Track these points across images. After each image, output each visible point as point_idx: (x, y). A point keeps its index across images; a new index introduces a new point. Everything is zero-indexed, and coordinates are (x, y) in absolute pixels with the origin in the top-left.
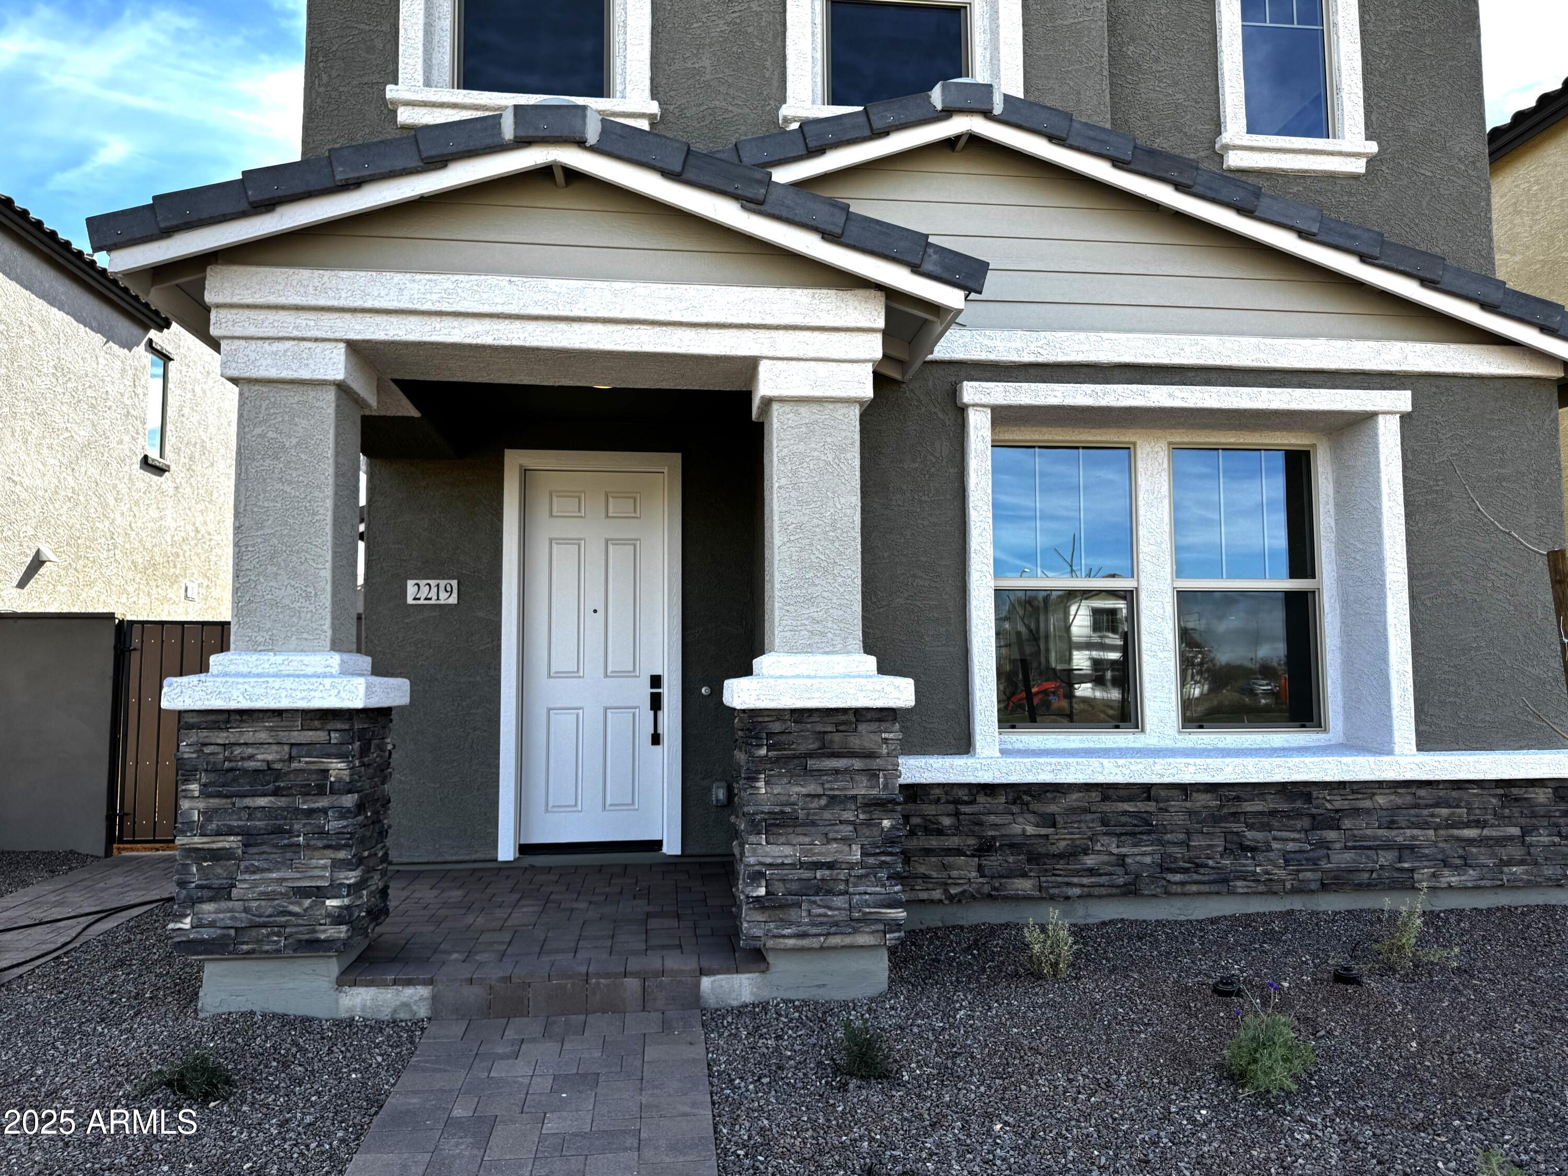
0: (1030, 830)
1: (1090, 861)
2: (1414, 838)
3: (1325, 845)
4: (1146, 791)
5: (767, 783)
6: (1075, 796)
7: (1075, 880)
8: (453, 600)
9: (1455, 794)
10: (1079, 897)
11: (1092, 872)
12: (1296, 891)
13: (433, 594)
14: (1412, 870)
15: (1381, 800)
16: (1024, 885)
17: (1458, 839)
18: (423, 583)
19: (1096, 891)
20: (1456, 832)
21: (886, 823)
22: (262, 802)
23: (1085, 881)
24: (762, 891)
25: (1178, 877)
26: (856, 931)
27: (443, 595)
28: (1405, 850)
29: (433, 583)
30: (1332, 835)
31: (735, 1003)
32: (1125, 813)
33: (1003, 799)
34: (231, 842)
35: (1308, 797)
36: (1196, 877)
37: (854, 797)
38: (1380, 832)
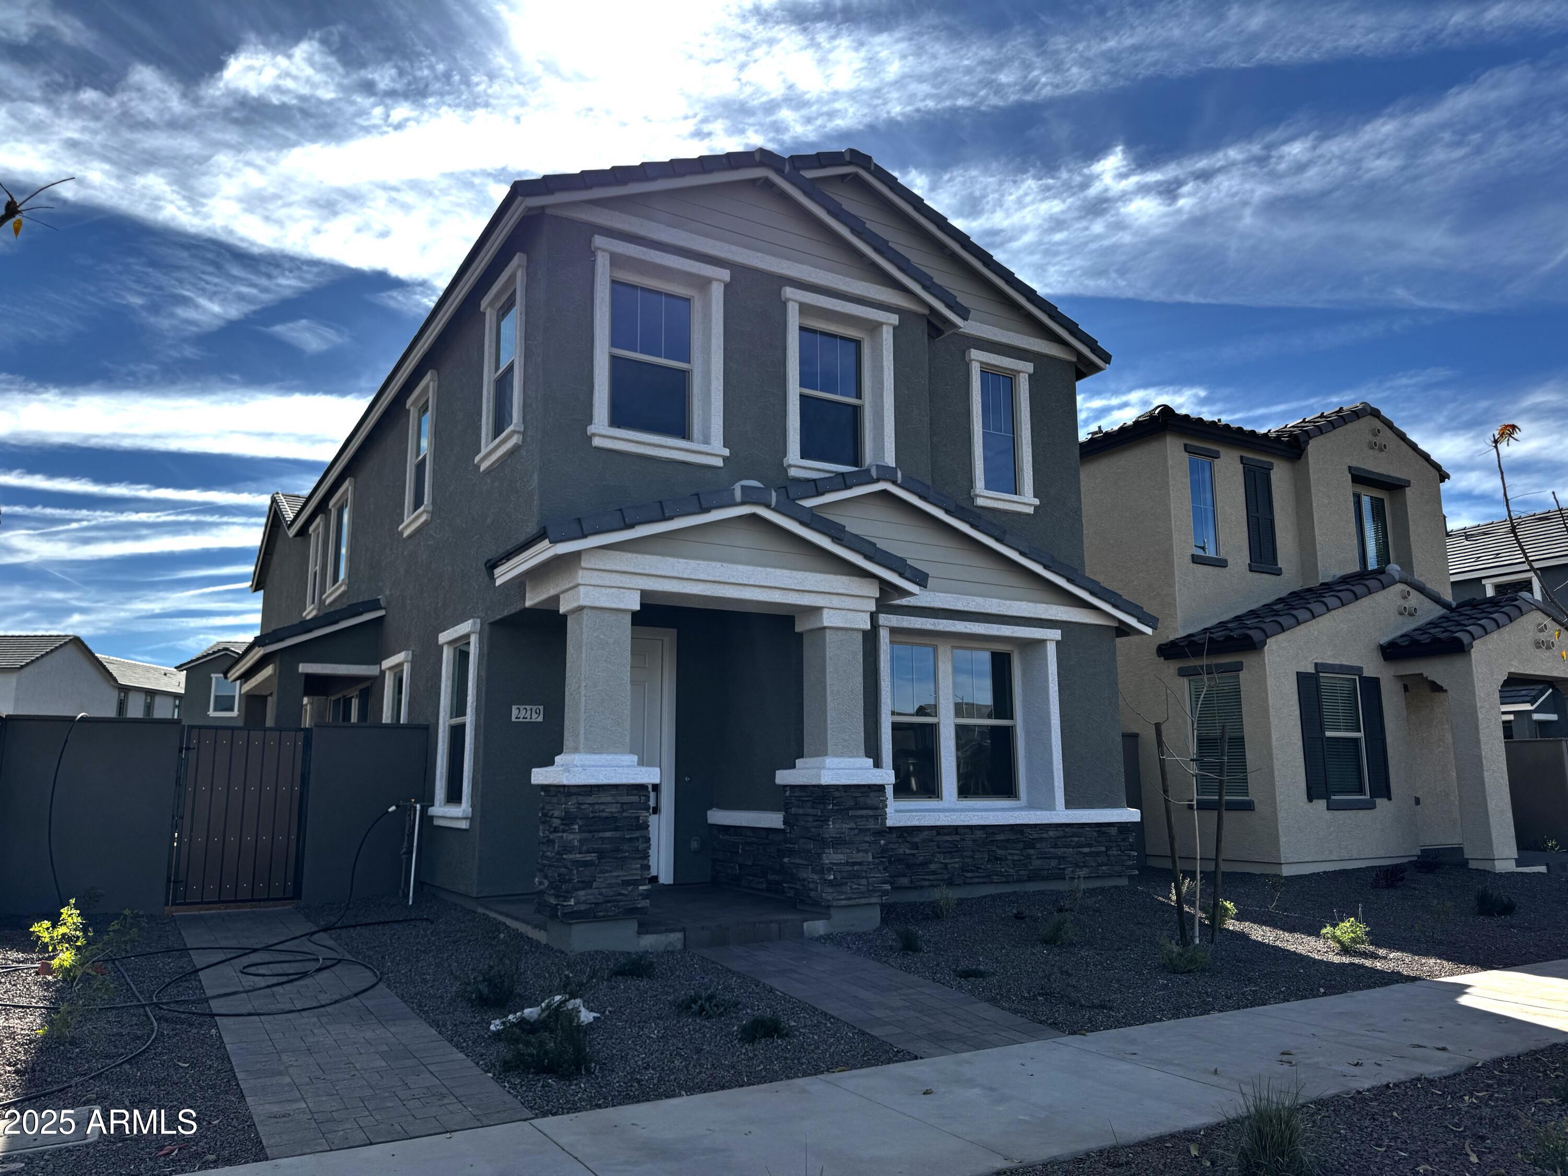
0: (908, 851)
1: (933, 867)
2: (1064, 853)
3: (1029, 857)
4: (955, 829)
5: (833, 823)
6: (926, 833)
7: (926, 877)
8: (540, 719)
9: (1080, 830)
10: (929, 886)
11: (934, 873)
12: (1019, 881)
13: (528, 715)
14: (1064, 869)
15: (1051, 833)
16: (904, 881)
17: (1082, 853)
18: (522, 707)
19: (935, 883)
20: (1080, 850)
21: (882, 842)
23: (931, 877)
24: (832, 877)
25: (969, 875)
26: (871, 896)
27: (534, 716)
28: (1061, 859)
29: (528, 707)
30: (1032, 852)
31: (817, 935)
32: (947, 841)
33: (895, 835)
35: (1022, 832)
36: (977, 874)
37: (869, 829)
38: (1052, 850)
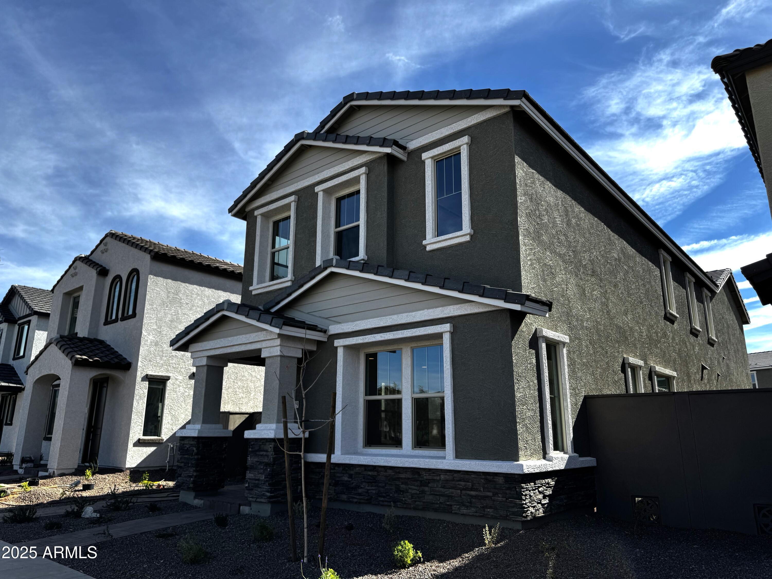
1: (360, 491)
2: (452, 493)
3: (423, 492)
4: (374, 468)
5: (251, 458)
6: (357, 469)
7: (355, 496)
9: (467, 476)
10: (356, 502)
11: (360, 494)
12: (415, 509)
14: (451, 505)
15: (443, 477)
16: (344, 497)
17: (469, 495)
19: (362, 501)
20: (468, 492)
22: (186, 456)
25: (382, 499)
26: (262, 498)
28: (450, 497)
30: (426, 489)
32: (369, 475)
34: (182, 465)
35: (419, 475)
36: (386, 499)
37: (264, 462)
38: (442, 489)
